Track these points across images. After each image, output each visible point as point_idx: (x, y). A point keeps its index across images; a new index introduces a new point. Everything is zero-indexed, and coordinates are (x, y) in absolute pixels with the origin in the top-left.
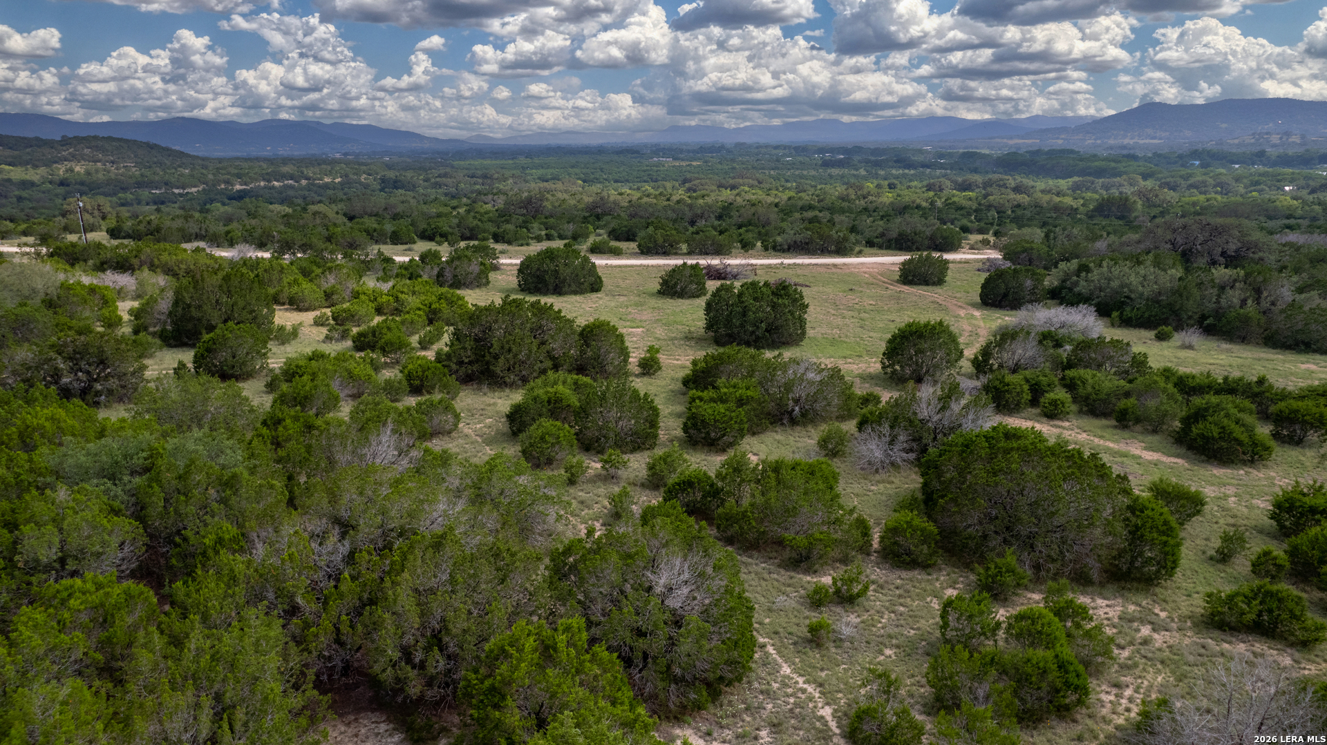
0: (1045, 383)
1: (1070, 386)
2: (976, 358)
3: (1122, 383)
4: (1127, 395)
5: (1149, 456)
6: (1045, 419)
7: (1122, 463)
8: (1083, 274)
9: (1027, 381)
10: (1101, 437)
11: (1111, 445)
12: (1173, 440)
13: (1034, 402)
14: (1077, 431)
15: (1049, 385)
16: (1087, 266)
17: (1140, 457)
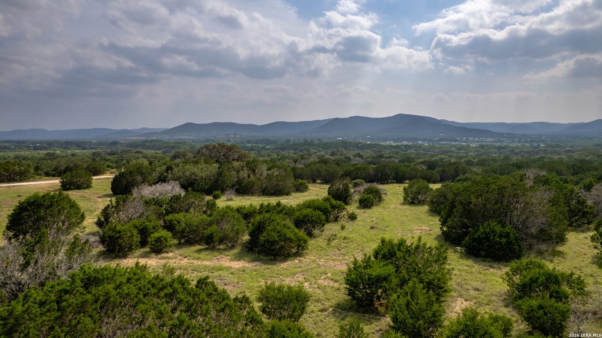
0: (151, 227)
1: (169, 227)
2: (99, 219)
3: (205, 216)
4: (210, 224)
5: (237, 265)
6: (153, 255)
7: (220, 276)
8: (170, 171)
9: (136, 227)
10: (198, 259)
11: (207, 263)
12: (247, 250)
13: (143, 243)
14: (179, 258)
15: (154, 228)
16: (171, 167)
17: (231, 268)
